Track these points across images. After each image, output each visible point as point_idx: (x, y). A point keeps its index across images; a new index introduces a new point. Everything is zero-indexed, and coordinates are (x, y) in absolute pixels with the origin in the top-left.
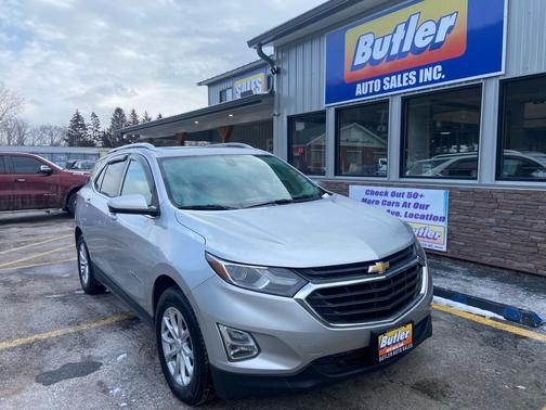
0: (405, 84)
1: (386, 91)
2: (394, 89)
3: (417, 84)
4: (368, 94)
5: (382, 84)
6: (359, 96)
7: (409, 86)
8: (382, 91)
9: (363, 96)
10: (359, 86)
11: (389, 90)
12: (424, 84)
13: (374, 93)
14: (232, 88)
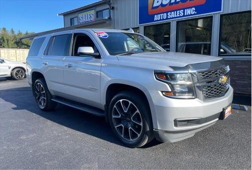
0: (178, 16)
1: (169, 19)
2: (173, 18)
3: (184, 16)
4: (160, 20)
5: (167, 15)
6: (156, 21)
7: (180, 17)
8: (167, 18)
9: (158, 20)
10: (156, 16)
11: (171, 18)
12: (187, 16)
13: (163, 19)
14: (77, 17)
